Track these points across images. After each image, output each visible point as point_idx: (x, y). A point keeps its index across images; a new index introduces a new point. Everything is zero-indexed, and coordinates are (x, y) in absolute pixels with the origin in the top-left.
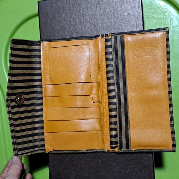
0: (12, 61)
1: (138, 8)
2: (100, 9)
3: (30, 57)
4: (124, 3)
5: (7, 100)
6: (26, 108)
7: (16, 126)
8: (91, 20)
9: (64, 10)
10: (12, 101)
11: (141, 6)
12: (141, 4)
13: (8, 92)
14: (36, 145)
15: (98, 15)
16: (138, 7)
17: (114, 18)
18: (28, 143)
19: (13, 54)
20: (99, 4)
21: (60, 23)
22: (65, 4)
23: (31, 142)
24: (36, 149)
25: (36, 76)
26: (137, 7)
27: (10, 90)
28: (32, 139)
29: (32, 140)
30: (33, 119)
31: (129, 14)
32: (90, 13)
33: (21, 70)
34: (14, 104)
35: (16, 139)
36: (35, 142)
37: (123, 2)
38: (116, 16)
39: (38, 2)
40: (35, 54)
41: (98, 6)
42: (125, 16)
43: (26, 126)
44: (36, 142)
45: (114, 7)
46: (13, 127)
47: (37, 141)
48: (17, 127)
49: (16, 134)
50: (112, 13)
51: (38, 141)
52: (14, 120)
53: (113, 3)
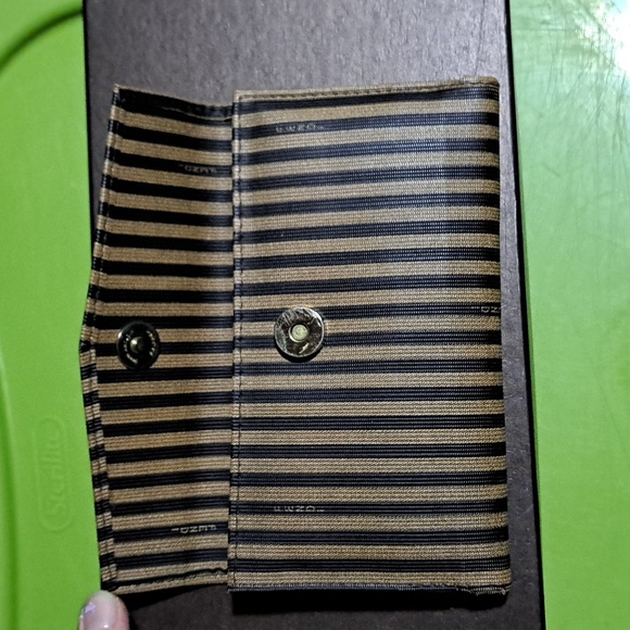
0: (115, 179)
3: (192, 173)
5: (85, 346)
6: (163, 383)
7: (116, 457)
10: (104, 350)
13: (92, 311)
14: (198, 547)
18: (162, 537)
19: (118, 151)
23: (178, 534)
24: (196, 566)
25: (211, 254)
27: (99, 303)
28: (183, 522)
29: (179, 527)
30: (191, 434)
33: (149, 224)
34: (113, 363)
35: (114, 515)
36: (194, 534)
40: (211, 162)
43: (158, 463)
44: (199, 534)
46: (102, 460)
47: (203, 533)
48: (121, 466)
49: (116, 493)
51: (210, 532)
52: (112, 431)
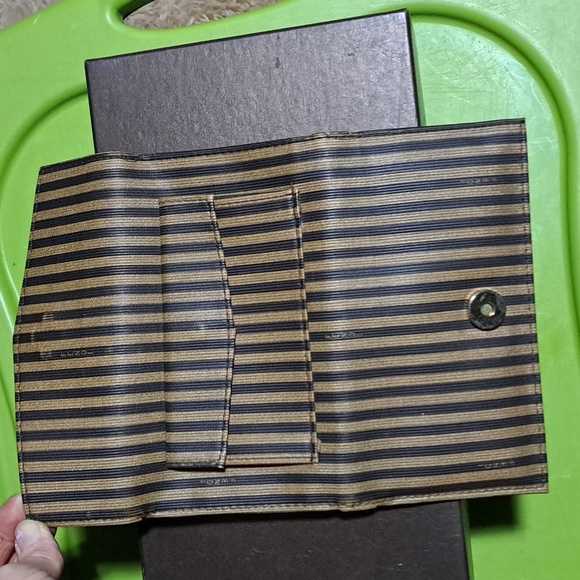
1: (402, 77)
2: (283, 82)
4: (355, 61)
8: (253, 117)
9: (168, 89)
11: (410, 68)
12: (409, 64)
15: (278, 101)
16: (402, 72)
17: (328, 107)
20: (277, 65)
21: (159, 130)
22: (172, 68)
26: (397, 73)
31: (374, 97)
32: (253, 94)
37: (351, 57)
38: (333, 103)
39: (88, 64)
41: (276, 71)
42: (361, 103)
45: (324, 75)
50: (320, 94)
53: (322, 61)
